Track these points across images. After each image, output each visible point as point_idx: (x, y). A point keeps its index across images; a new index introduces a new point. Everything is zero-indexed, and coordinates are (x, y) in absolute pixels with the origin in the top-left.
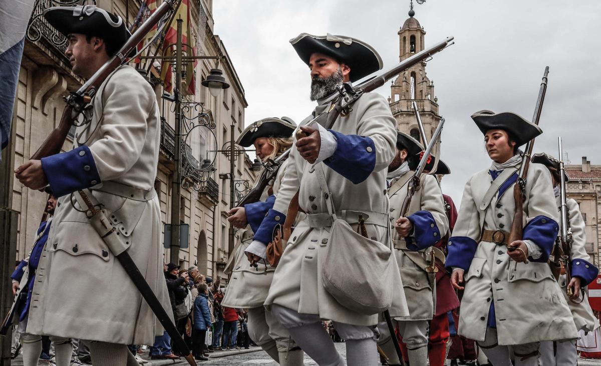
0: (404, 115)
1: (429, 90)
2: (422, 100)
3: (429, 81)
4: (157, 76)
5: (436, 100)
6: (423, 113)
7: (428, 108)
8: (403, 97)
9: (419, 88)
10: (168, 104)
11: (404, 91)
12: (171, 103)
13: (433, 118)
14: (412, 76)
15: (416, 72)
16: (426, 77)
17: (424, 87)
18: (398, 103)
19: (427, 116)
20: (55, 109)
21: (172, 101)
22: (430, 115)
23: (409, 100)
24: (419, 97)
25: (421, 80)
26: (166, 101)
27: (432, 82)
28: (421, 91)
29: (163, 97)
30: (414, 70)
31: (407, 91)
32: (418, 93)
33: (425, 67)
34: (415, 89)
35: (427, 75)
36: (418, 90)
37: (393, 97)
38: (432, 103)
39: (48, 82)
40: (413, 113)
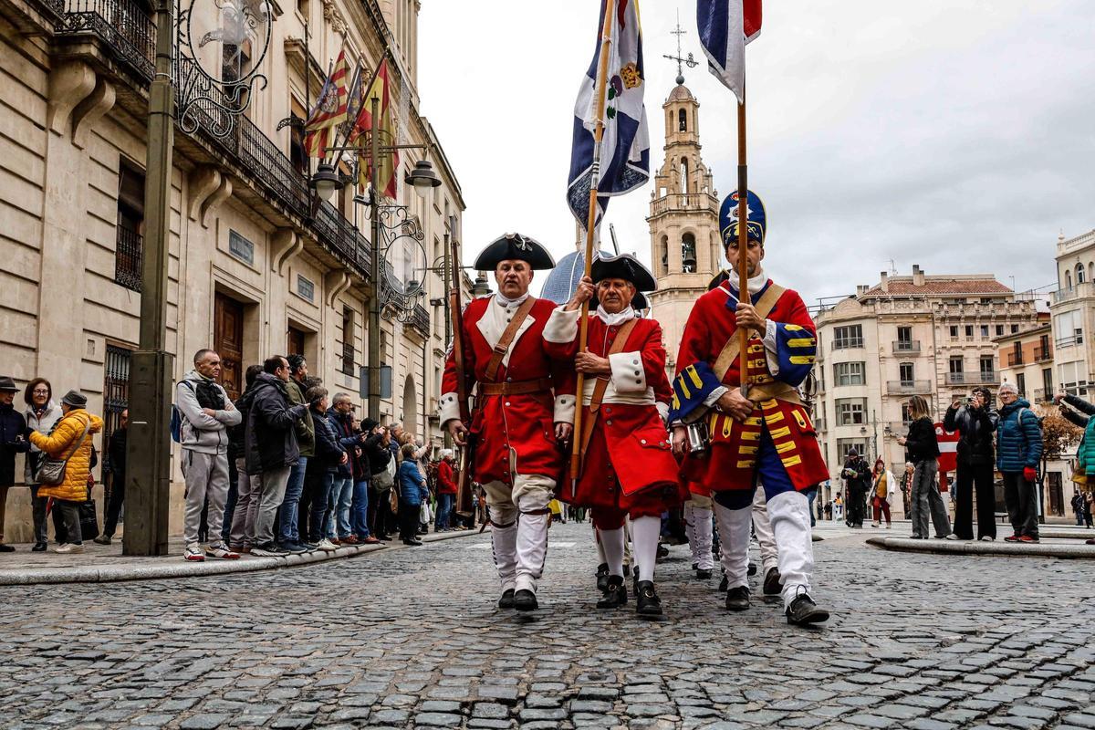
0: (674, 215)
1: (706, 181)
2: (697, 195)
3: (706, 168)
4: (347, 172)
5: (715, 194)
6: (698, 212)
7: (705, 204)
8: (672, 192)
9: (693, 178)
10: (362, 209)
11: (673, 182)
12: (365, 207)
13: (711, 218)
14: (682, 162)
15: (688, 157)
16: (701, 163)
17: (699, 177)
18: (665, 199)
19: (704, 215)
20: (217, 220)
21: (367, 205)
22: (707, 214)
23: (680, 195)
24: (692, 190)
25: (695, 168)
26: (359, 205)
27: (710, 170)
28: (696, 182)
29: (355, 200)
30: (685, 155)
31: (677, 183)
32: (691, 185)
33: (701, 151)
34: (687, 180)
35: (702, 161)
36: (691, 181)
37: (658, 191)
38: (710, 198)
39: (208, 185)
40: (683, 213)
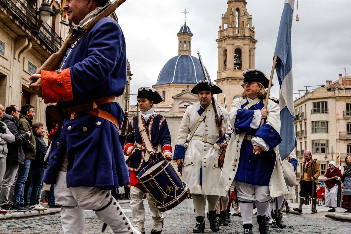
0: (231, 39)
1: (249, 21)
2: (243, 28)
3: (249, 15)
4: (57, 8)
5: (253, 28)
6: (244, 37)
7: (247, 34)
8: (230, 26)
9: (242, 19)
11: (231, 21)
13: (251, 41)
14: (236, 11)
15: (240, 8)
16: (246, 12)
17: (245, 19)
18: (226, 30)
19: (247, 39)
20: (24, 58)
21: (67, 25)
22: (249, 39)
23: (235, 28)
24: (241, 26)
25: (243, 14)
26: (63, 25)
27: (251, 16)
28: (243, 22)
29: (61, 23)
30: (238, 7)
31: (233, 22)
32: (241, 23)
33: (246, 5)
34: (239, 20)
35: (247, 11)
36: (241, 21)
37: (223, 25)
38: (251, 30)
40: (235, 38)
